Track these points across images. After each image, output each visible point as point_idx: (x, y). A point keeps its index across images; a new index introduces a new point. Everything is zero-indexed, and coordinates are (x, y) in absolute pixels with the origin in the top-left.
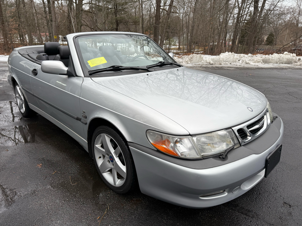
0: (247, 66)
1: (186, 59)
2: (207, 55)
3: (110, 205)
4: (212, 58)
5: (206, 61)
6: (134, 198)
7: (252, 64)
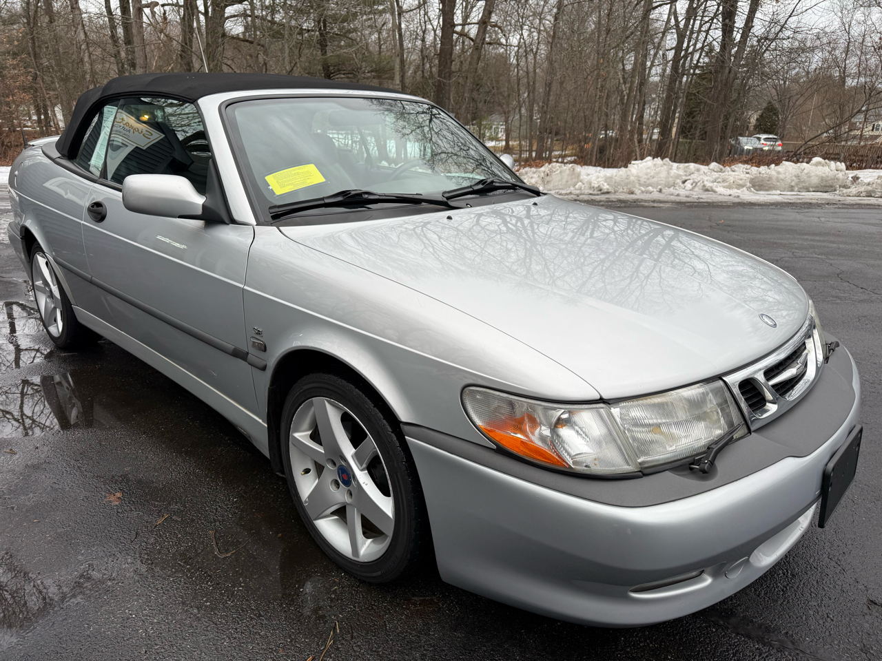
0: (706, 197)
1: (532, 178)
2: (591, 167)
3: (342, 619)
4: (605, 176)
5: (590, 183)
6: (414, 595)
7: (723, 193)
